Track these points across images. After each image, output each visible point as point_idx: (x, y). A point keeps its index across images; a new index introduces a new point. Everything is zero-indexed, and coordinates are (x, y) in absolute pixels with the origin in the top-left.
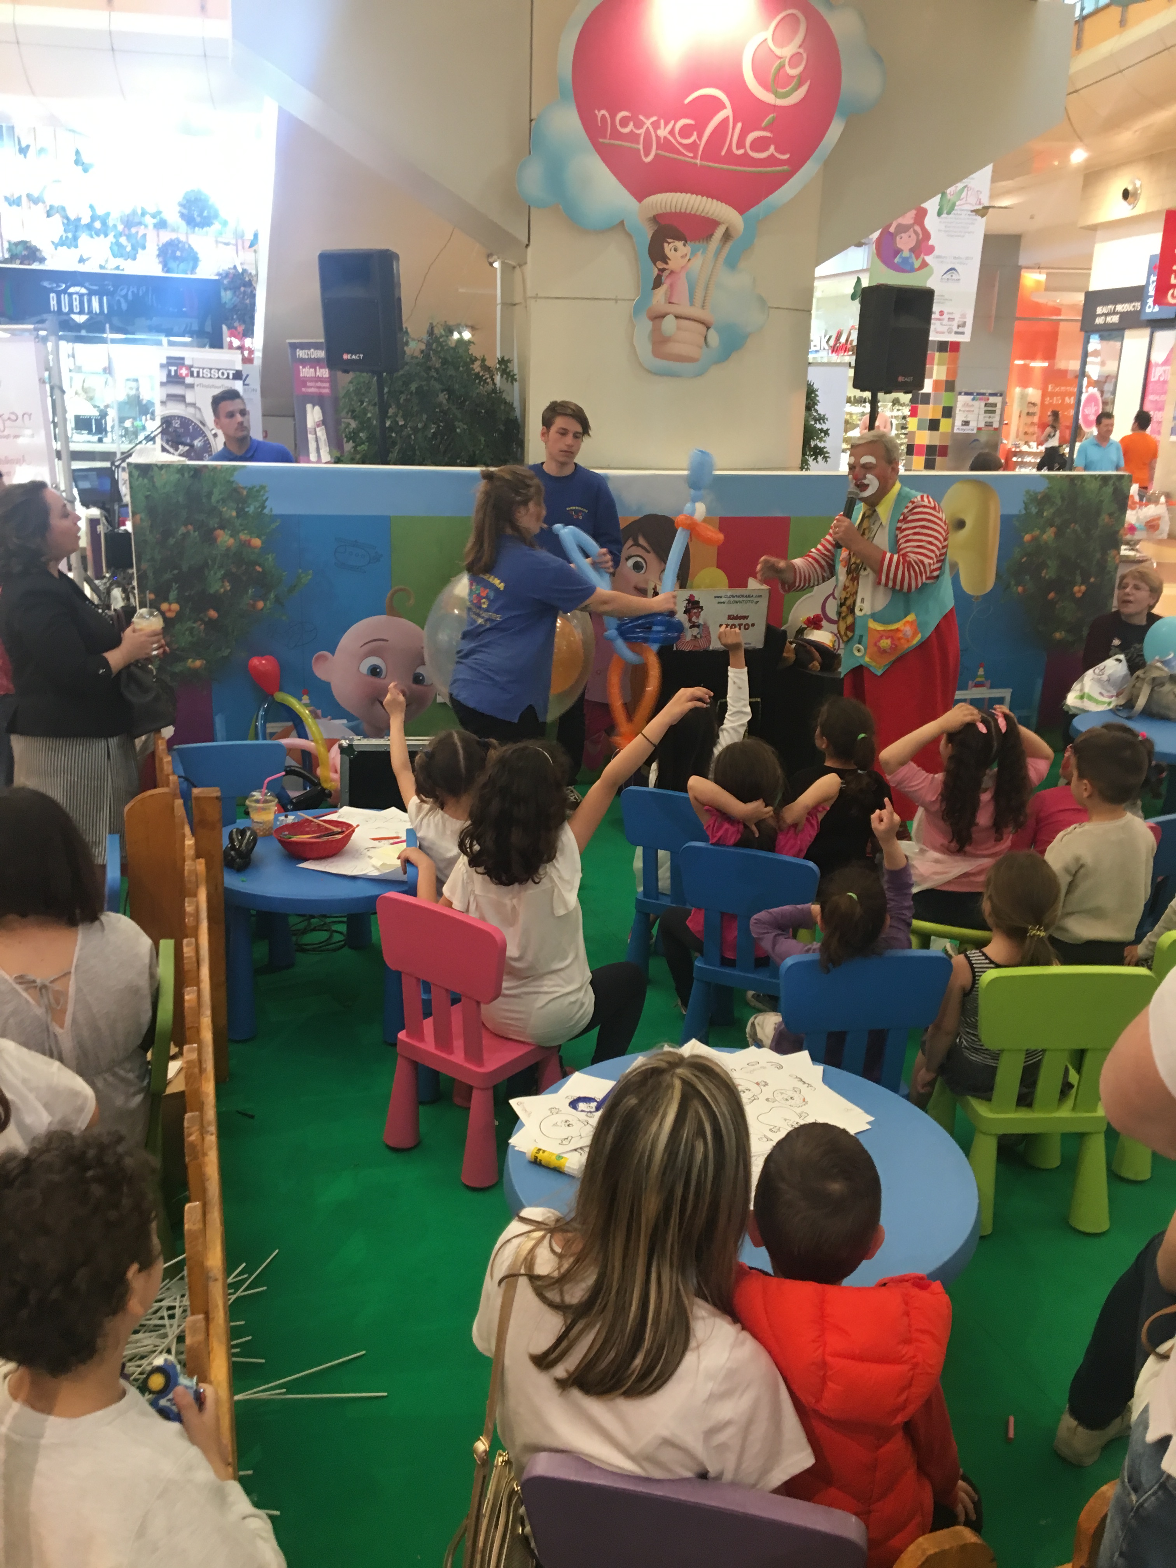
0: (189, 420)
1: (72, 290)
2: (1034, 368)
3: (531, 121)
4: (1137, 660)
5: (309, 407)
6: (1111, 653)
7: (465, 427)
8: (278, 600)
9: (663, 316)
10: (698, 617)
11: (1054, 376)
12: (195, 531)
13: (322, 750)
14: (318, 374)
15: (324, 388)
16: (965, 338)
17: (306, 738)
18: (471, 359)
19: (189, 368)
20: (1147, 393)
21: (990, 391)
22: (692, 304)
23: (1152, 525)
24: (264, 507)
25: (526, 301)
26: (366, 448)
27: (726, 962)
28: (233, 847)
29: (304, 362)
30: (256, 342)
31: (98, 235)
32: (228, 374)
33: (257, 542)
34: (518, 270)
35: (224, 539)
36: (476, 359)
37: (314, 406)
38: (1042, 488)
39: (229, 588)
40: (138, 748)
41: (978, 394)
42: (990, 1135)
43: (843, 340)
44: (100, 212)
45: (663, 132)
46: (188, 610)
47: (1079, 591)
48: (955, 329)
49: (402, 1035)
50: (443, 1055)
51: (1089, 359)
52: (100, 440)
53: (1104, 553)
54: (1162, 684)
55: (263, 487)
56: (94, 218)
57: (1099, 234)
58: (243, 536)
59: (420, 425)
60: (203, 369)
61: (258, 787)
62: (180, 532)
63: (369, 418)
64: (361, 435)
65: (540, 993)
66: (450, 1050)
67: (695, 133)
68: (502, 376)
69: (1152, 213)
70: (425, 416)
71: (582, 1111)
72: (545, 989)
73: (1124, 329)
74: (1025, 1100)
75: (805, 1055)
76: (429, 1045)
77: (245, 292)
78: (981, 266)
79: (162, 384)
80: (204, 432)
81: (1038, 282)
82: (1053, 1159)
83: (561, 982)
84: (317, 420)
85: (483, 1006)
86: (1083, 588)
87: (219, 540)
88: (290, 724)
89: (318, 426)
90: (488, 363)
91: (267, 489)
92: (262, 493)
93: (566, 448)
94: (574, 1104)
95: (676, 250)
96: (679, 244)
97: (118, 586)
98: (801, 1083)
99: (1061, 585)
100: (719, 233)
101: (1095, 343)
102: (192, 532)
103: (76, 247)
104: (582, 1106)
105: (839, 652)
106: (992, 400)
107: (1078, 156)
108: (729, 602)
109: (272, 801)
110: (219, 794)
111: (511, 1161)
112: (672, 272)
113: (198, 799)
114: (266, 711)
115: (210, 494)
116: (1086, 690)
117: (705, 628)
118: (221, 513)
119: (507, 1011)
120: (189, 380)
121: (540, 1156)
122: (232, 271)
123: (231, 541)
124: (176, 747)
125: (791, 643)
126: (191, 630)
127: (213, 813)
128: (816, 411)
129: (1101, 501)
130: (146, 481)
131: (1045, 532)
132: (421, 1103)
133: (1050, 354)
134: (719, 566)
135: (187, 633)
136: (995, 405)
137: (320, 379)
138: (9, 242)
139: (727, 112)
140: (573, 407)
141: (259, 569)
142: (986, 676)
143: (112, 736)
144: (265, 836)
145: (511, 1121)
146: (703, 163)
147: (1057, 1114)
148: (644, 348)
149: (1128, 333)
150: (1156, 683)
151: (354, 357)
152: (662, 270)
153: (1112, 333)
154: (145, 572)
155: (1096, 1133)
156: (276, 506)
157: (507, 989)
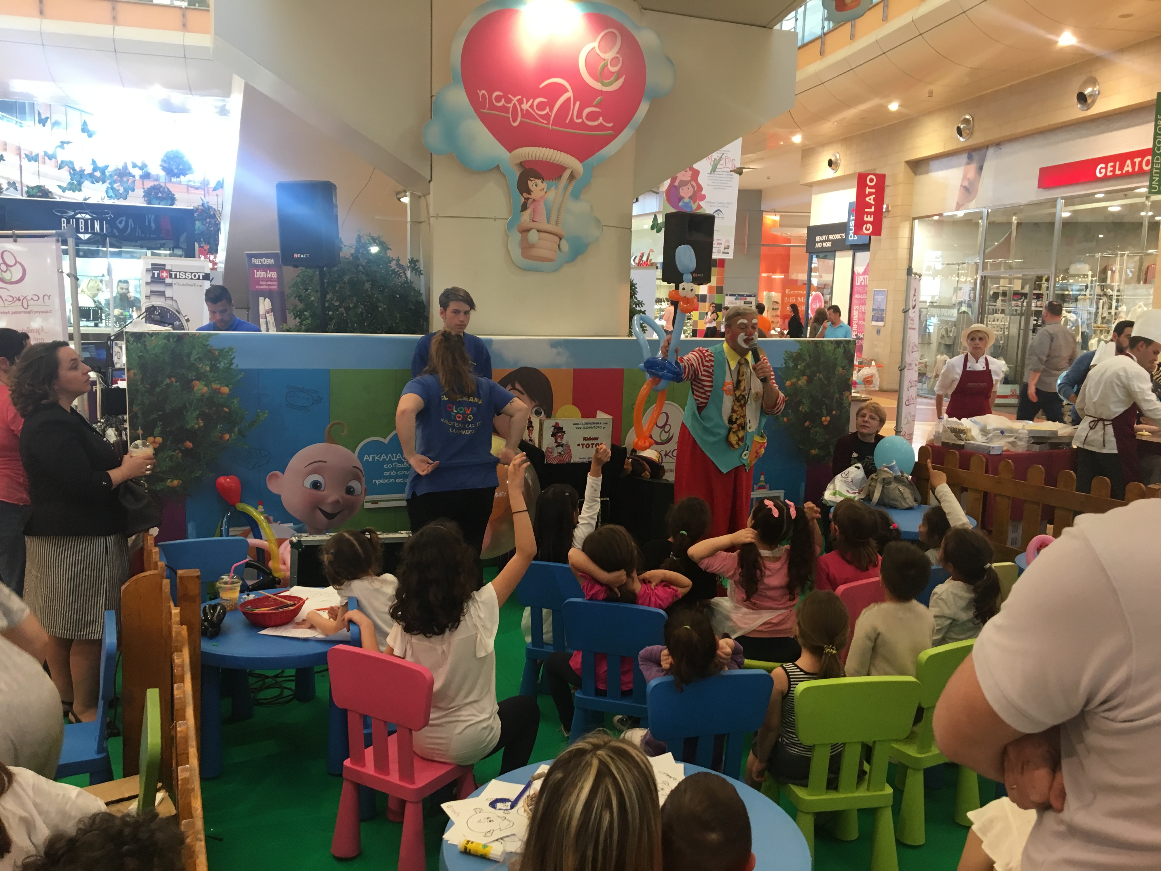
0: (167, 309)
1: (79, 216)
2: (775, 279)
3: (432, 97)
4: (870, 467)
5: (261, 299)
6: (852, 463)
7: (385, 306)
8: (240, 432)
9: (528, 230)
10: (562, 439)
11: (788, 284)
12: (176, 382)
13: (274, 547)
14: (268, 275)
15: (273, 285)
16: (730, 256)
17: (261, 538)
18: (389, 260)
19: (169, 272)
20: (854, 293)
21: (747, 294)
22: (548, 222)
23: (868, 381)
24: (231, 364)
25: (429, 220)
26: (310, 322)
27: (599, 693)
28: (206, 619)
29: (258, 267)
30: (221, 256)
31: (98, 182)
32: (199, 276)
33: (225, 390)
34: (423, 199)
35: (200, 388)
36: (393, 260)
37: (265, 299)
38: (795, 349)
39: (202, 424)
40: (129, 544)
41: (739, 295)
42: (808, 813)
43: (645, 259)
44: (100, 164)
45: (525, 106)
46: (169, 442)
47: (826, 421)
48: (722, 250)
49: (347, 763)
50: (383, 777)
51: (813, 274)
52: (96, 325)
53: (841, 394)
54: (890, 483)
55: (231, 349)
56: (95, 170)
57: (814, 189)
58: (215, 386)
59: (351, 305)
60: (180, 272)
61: (227, 572)
62: (165, 383)
63: (312, 301)
64: (305, 313)
65: (458, 721)
66: (387, 772)
67: (548, 108)
68: (412, 271)
69: (848, 175)
70: (355, 299)
71: (500, 809)
72: (462, 718)
73: (835, 251)
74: (833, 785)
75: (669, 755)
76: (370, 768)
77: (210, 222)
78: (737, 210)
79: (147, 283)
80: (179, 318)
81: (775, 221)
82: (853, 832)
83: (476, 713)
84: (267, 308)
85: (413, 732)
86: (828, 418)
87: (196, 389)
88: (248, 528)
89: (268, 313)
90: (401, 263)
91: (234, 350)
92: (230, 353)
93: (459, 323)
94: (493, 804)
95: (536, 185)
96: (539, 182)
97: (112, 427)
98: (668, 777)
99: (813, 416)
100: (566, 174)
101: (816, 262)
102: (174, 383)
103: (80, 190)
104: (499, 805)
105: (663, 464)
106: (749, 299)
107: (797, 139)
108: (584, 428)
109: (237, 583)
110: (199, 574)
111: (446, 852)
112: (534, 200)
113: (181, 578)
114: (229, 518)
115: (189, 355)
116: (837, 489)
117: (567, 447)
118: (197, 369)
119: (432, 738)
120: (168, 281)
121: (469, 846)
122: (201, 207)
123: (205, 389)
124: (159, 544)
125: (629, 458)
126: (171, 458)
127: (194, 589)
128: (636, 298)
129: (837, 358)
130: (139, 345)
131: (799, 380)
132: (362, 820)
133: (785, 270)
134: (574, 404)
135: (167, 459)
136: (751, 303)
137: (271, 279)
138: (28, 187)
139: (570, 94)
140: (462, 294)
141: (226, 410)
142: (766, 481)
143: (110, 534)
144: (231, 610)
145: (444, 821)
146: (554, 127)
147: (857, 794)
148: (516, 252)
149: (838, 254)
150: (886, 482)
151: (302, 256)
152: (527, 199)
153: (828, 253)
154: (136, 413)
155: (884, 807)
156: (241, 363)
157: (434, 719)
